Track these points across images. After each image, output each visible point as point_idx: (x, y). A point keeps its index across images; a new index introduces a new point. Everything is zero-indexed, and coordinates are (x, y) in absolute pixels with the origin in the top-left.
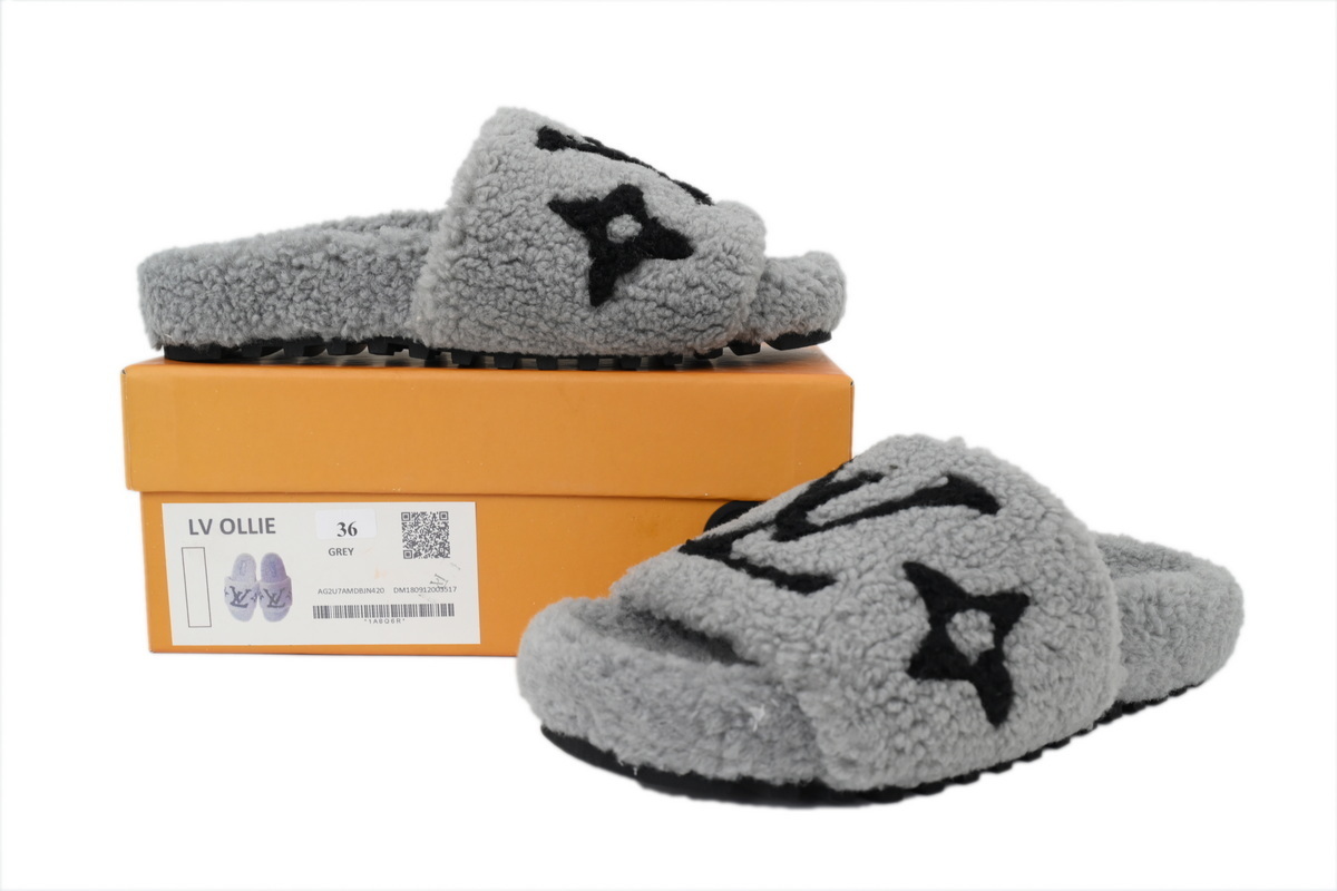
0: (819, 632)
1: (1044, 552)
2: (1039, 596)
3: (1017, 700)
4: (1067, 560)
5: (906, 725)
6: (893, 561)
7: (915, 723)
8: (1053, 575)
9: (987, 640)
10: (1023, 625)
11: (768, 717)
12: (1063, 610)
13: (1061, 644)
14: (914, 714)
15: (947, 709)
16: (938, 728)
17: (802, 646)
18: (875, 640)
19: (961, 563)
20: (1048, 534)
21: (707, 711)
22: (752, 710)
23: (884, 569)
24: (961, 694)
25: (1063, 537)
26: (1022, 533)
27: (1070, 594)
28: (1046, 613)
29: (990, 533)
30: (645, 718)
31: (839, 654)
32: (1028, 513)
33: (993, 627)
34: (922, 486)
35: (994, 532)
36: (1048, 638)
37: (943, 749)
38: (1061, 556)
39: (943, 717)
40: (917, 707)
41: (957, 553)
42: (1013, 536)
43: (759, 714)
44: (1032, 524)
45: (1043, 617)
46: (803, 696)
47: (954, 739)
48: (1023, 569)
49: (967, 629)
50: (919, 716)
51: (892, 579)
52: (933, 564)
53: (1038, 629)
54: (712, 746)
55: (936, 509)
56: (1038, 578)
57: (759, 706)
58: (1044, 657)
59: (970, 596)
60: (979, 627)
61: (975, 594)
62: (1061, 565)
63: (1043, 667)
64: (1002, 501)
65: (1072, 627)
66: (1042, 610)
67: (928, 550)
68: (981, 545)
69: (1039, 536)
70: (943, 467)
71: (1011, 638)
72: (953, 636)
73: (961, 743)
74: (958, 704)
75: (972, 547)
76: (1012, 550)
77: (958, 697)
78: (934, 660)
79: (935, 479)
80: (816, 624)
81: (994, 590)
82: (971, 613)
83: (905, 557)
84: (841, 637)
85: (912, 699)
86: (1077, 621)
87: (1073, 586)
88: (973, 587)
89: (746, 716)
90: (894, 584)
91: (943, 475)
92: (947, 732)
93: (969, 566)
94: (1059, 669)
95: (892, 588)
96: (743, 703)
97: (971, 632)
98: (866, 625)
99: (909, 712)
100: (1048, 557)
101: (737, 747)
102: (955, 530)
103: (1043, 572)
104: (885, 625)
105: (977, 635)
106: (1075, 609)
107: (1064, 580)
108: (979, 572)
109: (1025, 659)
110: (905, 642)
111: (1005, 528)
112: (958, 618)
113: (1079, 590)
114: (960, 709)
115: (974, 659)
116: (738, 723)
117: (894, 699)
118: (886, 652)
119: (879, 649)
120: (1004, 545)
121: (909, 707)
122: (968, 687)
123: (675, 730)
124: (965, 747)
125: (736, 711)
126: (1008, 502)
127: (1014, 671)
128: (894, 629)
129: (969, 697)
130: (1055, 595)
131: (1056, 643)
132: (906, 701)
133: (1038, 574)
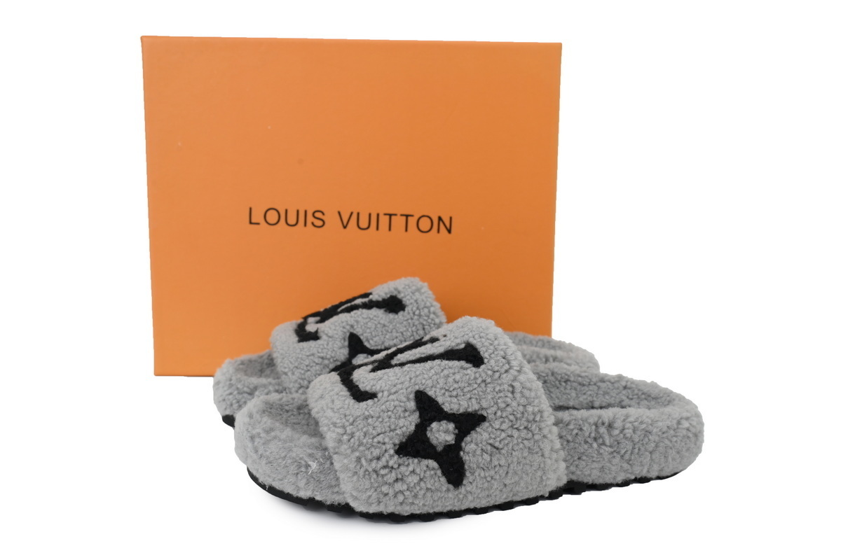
0: (352, 424)
1: (500, 391)
2: (491, 417)
3: (468, 474)
4: (514, 397)
5: (391, 481)
6: (409, 390)
7: (397, 480)
8: (503, 405)
9: (450, 439)
10: (477, 432)
11: (317, 467)
12: (504, 426)
13: (501, 446)
14: (397, 474)
15: (417, 474)
16: (412, 485)
17: (340, 431)
18: (380, 432)
19: (447, 394)
20: (504, 381)
21: (289, 461)
22: (310, 463)
23: (403, 393)
24: (427, 466)
25: (514, 384)
26: (489, 380)
27: (512, 417)
28: (493, 428)
29: (469, 378)
30: (264, 462)
31: (359, 439)
32: (496, 369)
33: (457, 431)
34: (450, 348)
35: (472, 378)
36: (491, 441)
37: (416, 496)
38: (510, 395)
39: (415, 479)
40: (398, 471)
41: (447, 388)
42: (484, 381)
43: (314, 465)
44: (497, 375)
45: (490, 429)
46: (335, 457)
47: (423, 492)
48: (483, 401)
49: (439, 431)
50: (400, 476)
51: (405, 399)
52: (431, 393)
53: (485, 435)
54: (292, 479)
55: (447, 362)
56: (493, 406)
57: (314, 462)
58: (489, 452)
59: (446, 413)
60: (447, 432)
61: (450, 412)
62: (509, 400)
63: (486, 457)
64: (486, 361)
65: (511, 436)
66: (491, 425)
67: (430, 385)
68: (463, 385)
69: (499, 382)
70: (466, 338)
71: (468, 439)
72: (429, 434)
73: (429, 494)
74: (425, 472)
75: (456, 386)
76: (479, 389)
77: (425, 468)
78: (414, 446)
79: (458, 345)
80: (351, 420)
81: (461, 411)
82: (444, 423)
83: (417, 388)
84: (362, 429)
85: (396, 466)
86: (516, 433)
87: (515, 413)
88: (449, 408)
89: (308, 466)
90: (404, 402)
91: (464, 343)
92: (418, 488)
93: (451, 396)
94: (498, 459)
95: (402, 404)
96: (307, 459)
97: (441, 434)
98: (377, 424)
99: (393, 474)
100: (502, 394)
101: (304, 481)
102: (451, 375)
103: (496, 403)
104: (388, 424)
105: (443, 435)
106: (515, 426)
107: (509, 409)
108: (455, 400)
109: (475, 452)
110: (397, 434)
111: (480, 376)
112: (434, 425)
113: (519, 416)
114: (426, 475)
115: (440, 449)
116: (303, 469)
117: (385, 467)
118: (383, 439)
119: (380, 438)
120: (476, 386)
121: (393, 471)
122: (433, 463)
123: (277, 470)
124: (432, 496)
125: (303, 463)
126: (488, 362)
127: (465, 458)
128: (393, 427)
129: (433, 469)
130: (502, 417)
131: (497, 444)
132: (392, 468)
133: (492, 404)
